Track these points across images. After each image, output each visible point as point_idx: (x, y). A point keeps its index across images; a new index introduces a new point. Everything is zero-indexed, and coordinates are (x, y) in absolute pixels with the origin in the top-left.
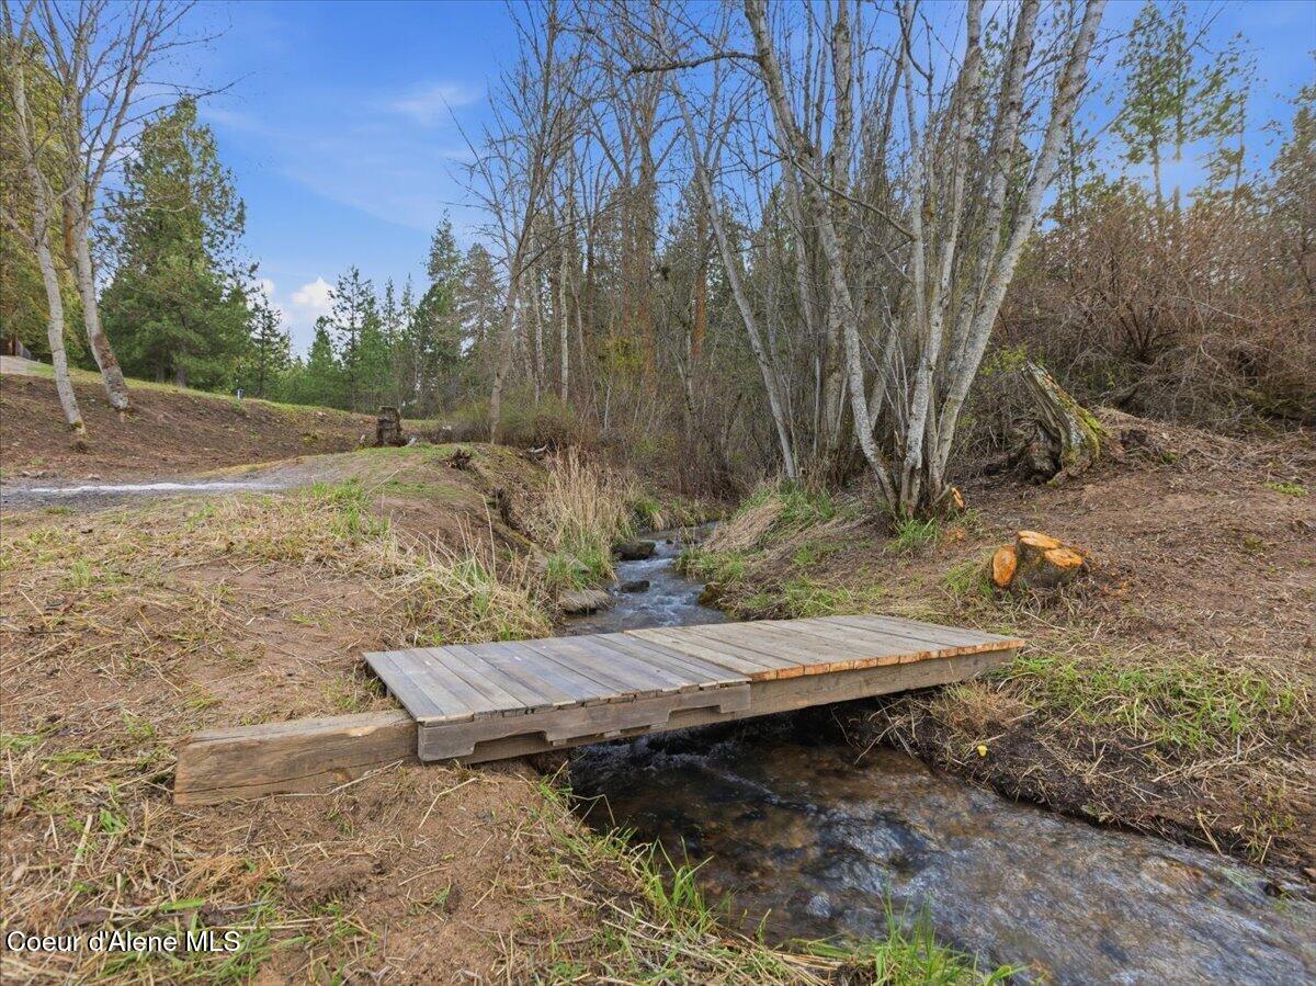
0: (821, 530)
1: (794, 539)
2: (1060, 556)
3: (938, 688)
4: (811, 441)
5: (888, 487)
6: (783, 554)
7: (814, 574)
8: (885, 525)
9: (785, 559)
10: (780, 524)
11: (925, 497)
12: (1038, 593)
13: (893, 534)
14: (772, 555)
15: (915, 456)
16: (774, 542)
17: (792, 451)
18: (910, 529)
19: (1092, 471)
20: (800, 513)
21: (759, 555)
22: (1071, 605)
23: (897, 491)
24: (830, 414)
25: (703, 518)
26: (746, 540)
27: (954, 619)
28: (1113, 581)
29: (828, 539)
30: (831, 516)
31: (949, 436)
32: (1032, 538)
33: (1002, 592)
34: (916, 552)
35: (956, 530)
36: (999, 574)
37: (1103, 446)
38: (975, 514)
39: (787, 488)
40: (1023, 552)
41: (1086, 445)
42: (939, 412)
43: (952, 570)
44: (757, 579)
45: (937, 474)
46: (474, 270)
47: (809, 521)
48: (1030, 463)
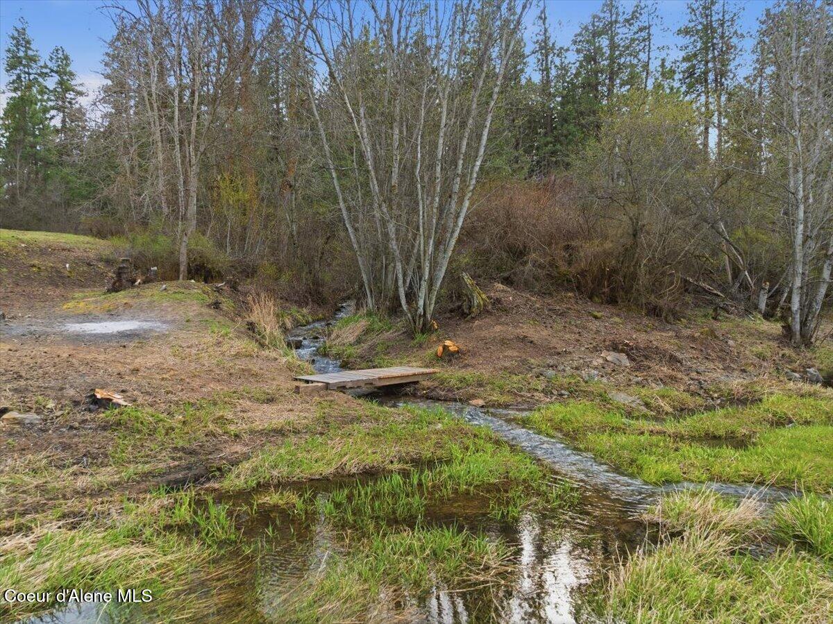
0: (387, 335)
1: (374, 339)
2: (452, 348)
3: (418, 382)
4: (381, 293)
5: (412, 321)
6: (371, 346)
7: (385, 355)
8: (410, 335)
9: (372, 348)
10: (367, 331)
11: (424, 325)
12: (446, 358)
13: (413, 339)
14: (365, 346)
15: (421, 310)
16: (366, 340)
17: (372, 297)
18: (419, 338)
19: (479, 315)
20: (376, 326)
21: (359, 346)
22: (453, 361)
23: (415, 323)
24: (390, 283)
25: (310, 320)
26: (352, 339)
27: (427, 366)
28: (464, 354)
29: (389, 340)
30: (390, 329)
31: (433, 302)
32: (448, 343)
33: (438, 359)
34: (420, 346)
35: (434, 338)
36: (439, 354)
37: (485, 305)
38: (441, 332)
39: (369, 314)
40: (445, 348)
41: (479, 305)
42: (429, 294)
43: (430, 352)
44: (362, 357)
45: (429, 316)
46: (56, 72)
47: (381, 331)
48: (463, 310)
